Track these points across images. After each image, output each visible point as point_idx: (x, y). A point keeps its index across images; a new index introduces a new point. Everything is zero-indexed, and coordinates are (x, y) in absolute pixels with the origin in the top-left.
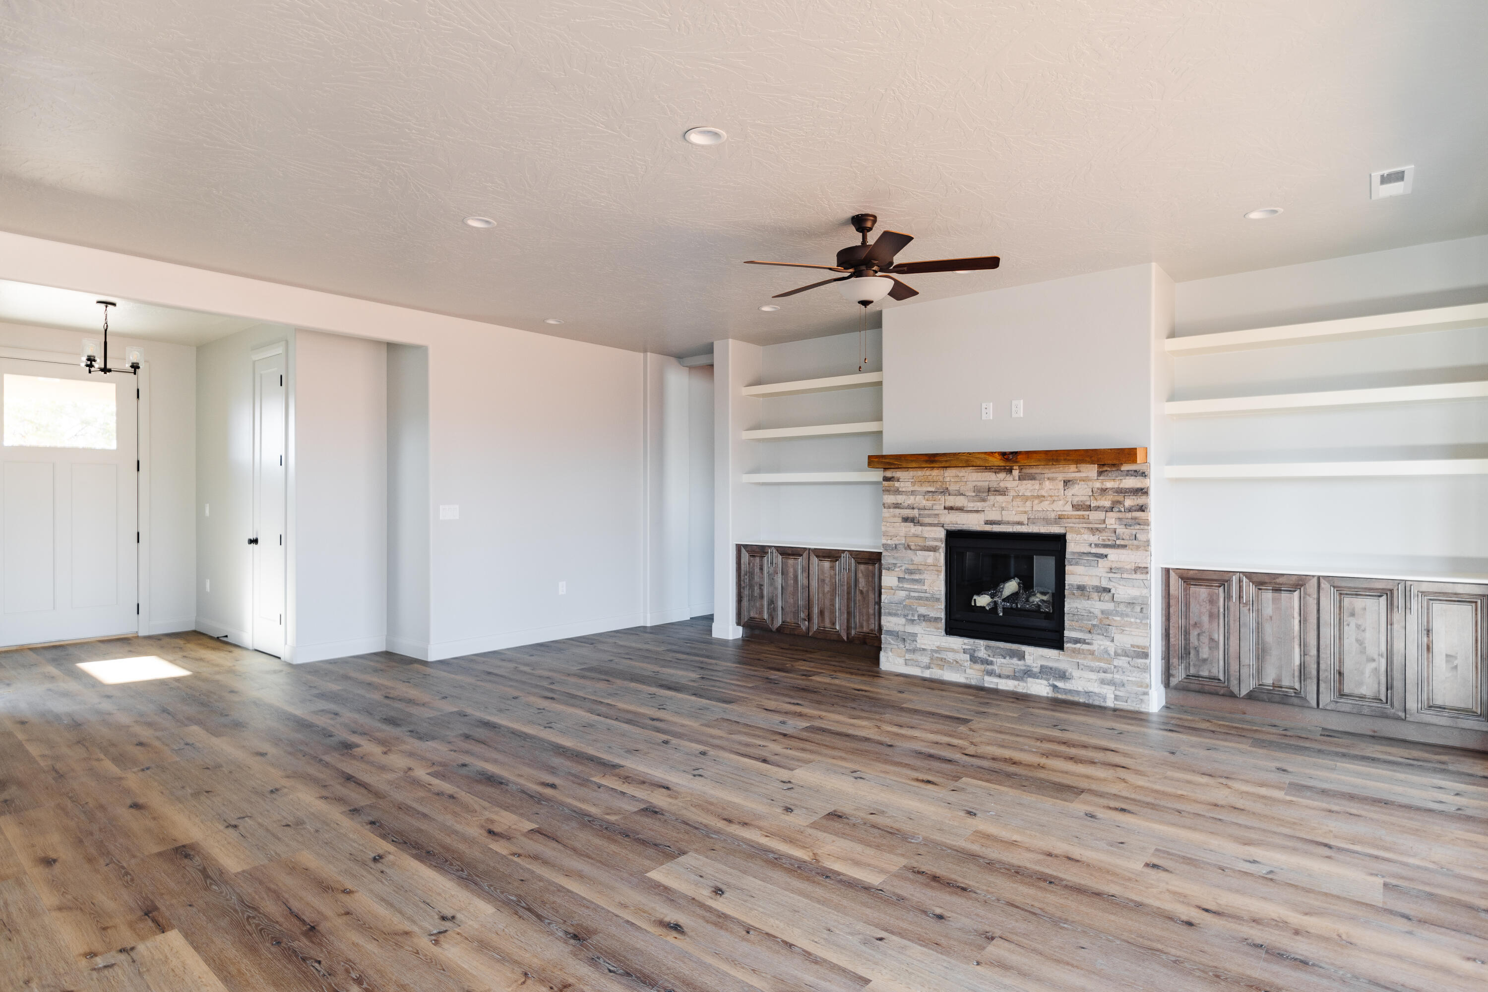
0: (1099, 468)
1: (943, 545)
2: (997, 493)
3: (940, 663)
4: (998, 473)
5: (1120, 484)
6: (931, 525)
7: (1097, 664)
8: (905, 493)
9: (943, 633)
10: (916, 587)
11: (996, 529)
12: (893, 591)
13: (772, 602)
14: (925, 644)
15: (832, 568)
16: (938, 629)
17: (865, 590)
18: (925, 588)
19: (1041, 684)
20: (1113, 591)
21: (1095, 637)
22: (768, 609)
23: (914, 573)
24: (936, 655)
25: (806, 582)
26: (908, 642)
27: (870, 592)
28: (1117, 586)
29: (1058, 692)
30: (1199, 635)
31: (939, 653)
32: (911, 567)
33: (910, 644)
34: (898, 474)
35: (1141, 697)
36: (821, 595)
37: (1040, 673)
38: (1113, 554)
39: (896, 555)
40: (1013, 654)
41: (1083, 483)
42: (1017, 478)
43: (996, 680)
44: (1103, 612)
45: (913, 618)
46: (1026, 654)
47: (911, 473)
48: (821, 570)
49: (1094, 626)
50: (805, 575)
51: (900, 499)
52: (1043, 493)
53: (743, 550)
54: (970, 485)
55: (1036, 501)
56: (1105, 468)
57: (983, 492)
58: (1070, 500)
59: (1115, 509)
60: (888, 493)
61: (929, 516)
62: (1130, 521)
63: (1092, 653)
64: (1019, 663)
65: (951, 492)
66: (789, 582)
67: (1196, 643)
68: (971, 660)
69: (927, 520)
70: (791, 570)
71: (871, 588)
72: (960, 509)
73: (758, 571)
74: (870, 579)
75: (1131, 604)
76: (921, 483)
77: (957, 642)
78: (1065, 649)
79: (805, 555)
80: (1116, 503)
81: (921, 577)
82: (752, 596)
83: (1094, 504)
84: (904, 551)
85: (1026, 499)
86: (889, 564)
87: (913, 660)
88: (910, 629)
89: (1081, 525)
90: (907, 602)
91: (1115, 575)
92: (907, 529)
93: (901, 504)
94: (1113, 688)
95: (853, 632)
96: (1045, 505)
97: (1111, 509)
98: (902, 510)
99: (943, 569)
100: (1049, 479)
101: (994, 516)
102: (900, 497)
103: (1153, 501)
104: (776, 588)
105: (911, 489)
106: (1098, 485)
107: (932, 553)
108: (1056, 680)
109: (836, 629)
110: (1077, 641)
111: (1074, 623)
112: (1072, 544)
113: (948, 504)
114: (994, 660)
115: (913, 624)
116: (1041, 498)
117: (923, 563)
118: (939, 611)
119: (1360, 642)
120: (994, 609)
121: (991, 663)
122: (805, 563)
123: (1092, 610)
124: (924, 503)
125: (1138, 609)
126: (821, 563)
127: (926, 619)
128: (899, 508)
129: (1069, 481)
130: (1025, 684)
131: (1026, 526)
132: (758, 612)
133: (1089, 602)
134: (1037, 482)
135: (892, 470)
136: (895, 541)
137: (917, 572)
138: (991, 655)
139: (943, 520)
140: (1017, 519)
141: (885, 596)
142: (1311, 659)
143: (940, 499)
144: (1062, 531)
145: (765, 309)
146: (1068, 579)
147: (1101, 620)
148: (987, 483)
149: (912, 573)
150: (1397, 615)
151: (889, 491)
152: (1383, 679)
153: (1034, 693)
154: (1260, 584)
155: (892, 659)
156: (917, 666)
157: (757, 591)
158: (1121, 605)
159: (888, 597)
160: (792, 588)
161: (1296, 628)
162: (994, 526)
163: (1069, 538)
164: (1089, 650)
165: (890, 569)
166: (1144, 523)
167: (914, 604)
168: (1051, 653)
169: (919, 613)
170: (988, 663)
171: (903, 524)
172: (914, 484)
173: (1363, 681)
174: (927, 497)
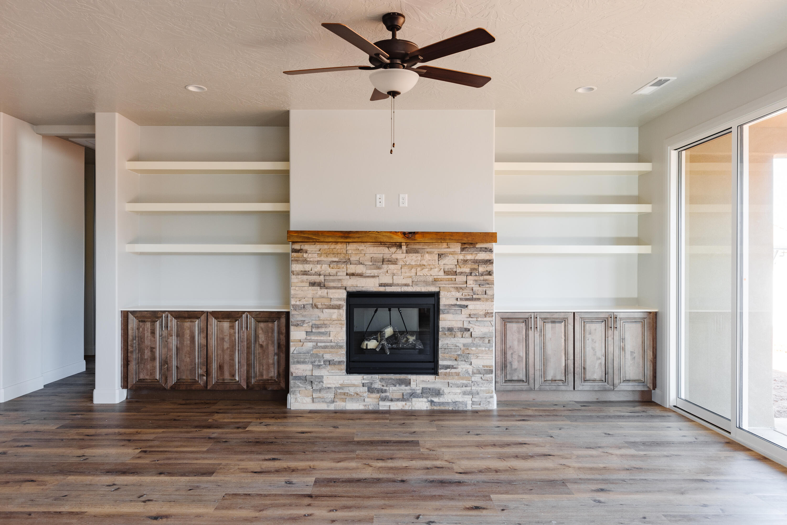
0: (462, 245)
1: (345, 304)
2: (390, 263)
3: (343, 397)
4: (391, 247)
5: (475, 257)
6: (335, 288)
7: (461, 381)
8: (313, 263)
9: (345, 374)
10: (322, 338)
11: (389, 289)
12: (302, 343)
13: (165, 362)
14: (330, 384)
15: (232, 327)
16: (342, 370)
17: (264, 344)
18: (330, 338)
19: (422, 401)
20: (471, 330)
21: (460, 363)
22: (161, 369)
23: (321, 327)
24: (339, 391)
25: (204, 342)
26: (316, 383)
27: (270, 345)
28: (474, 326)
29: (434, 405)
30: (512, 354)
31: (343, 389)
32: (318, 323)
33: (317, 385)
34: (306, 247)
35: (488, 400)
36: (220, 352)
37: (422, 393)
38: (472, 305)
39: (304, 313)
40: (401, 382)
41: (451, 256)
42: (405, 252)
43: (388, 403)
44: (464, 345)
45: (319, 364)
46: (412, 381)
47: (318, 246)
48: (221, 330)
49: (458, 355)
50: (203, 335)
51: (307, 267)
52: (424, 262)
53: (130, 316)
54: (368, 256)
55: (419, 269)
56: (466, 246)
57: (379, 262)
58: (443, 268)
59: (473, 274)
60: (297, 262)
61: (333, 281)
62: (482, 282)
63: (458, 374)
64: (407, 388)
65: (352, 262)
66: (185, 343)
67: (511, 360)
68: (369, 391)
69: (332, 284)
70: (187, 332)
71: (270, 342)
72: (361, 275)
73: (149, 335)
74: (270, 334)
75: (482, 338)
76: (327, 255)
77: (357, 379)
78: (439, 374)
79: (203, 317)
80: (473, 270)
81: (327, 330)
82: (142, 359)
83: (459, 270)
84: (311, 309)
85: (411, 267)
86: (298, 321)
87: (320, 397)
88: (317, 373)
89: (450, 286)
90: (315, 351)
91: (473, 319)
92: (315, 292)
93: (309, 271)
94: (471, 397)
95: (253, 381)
96: (425, 271)
97: (471, 274)
98: (310, 276)
99: (345, 322)
100: (427, 252)
101: (387, 279)
102: (308, 265)
103: (495, 268)
104: (170, 350)
105: (316, 259)
106: (461, 257)
107: (336, 311)
108: (433, 397)
109: (235, 380)
110: (447, 367)
111: (445, 355)
112: (444, 299)
113: (350, 271)
114: (387, 388)
115: (319, 368)
116: (422, 266)
117: (329, 319)
118: (341, 355)
119: (593, 349)
120: (383, 349)
121: (385, 391)
122: (203, 324)
123: (457, 344)
124: (329, 270)
125: (487, 341)
126: (221, 324)
127: (331, 363)
128: (307, 275)
129: (442, 254)
130: (410, 403)
131: (411, 287)
132: (149, 374)
133: (456, 339)
134: (419, 255)
135: (300, 244)
136: (303, 302)
137: (323, 326)
138: (385, 385)
139: (345, 283)
140: (404, 282)
141: (294, 348)
142: (571, 362)
143: (343, 268)
144: (437, 290)
145: (191, 88)
146: (442, 324)
147: (463, 351)
148: (382, 255)
149: (318, 328)
150: (610, 332)
151: (297, 261)
152: (604, 369)
153: (417, 409)
154: (545, 320)
155: (299, 400)
156: (323, 402)
157: (147, 354)
158: (477, 340)
159: (297, 349)
160: (189, 348)
161: (563, 344)
162: (386, 288)
163: (442, 294)
164: (456, 373)
165: (298, 325)
166: (491, 283)
167: (321, 352)
168: (430, 378)
169: (325, 359)
170: (382, 391)
171: (310, 288)
172: (320, 255)
173: (595, 371)
174: (331, 266)
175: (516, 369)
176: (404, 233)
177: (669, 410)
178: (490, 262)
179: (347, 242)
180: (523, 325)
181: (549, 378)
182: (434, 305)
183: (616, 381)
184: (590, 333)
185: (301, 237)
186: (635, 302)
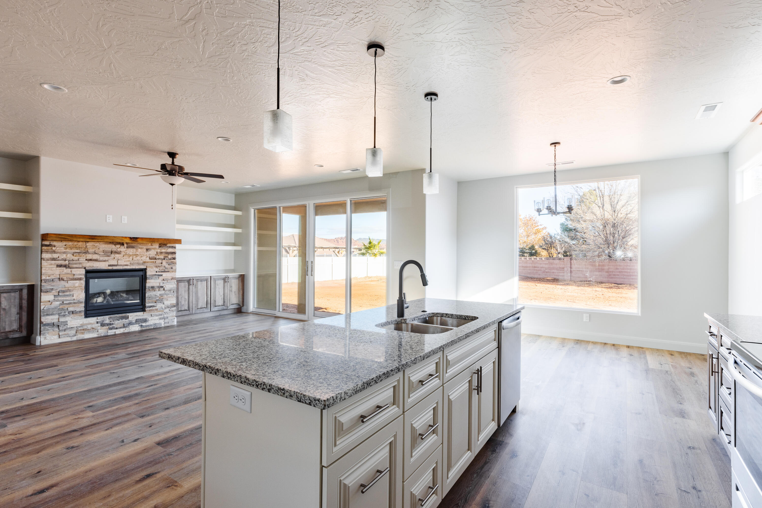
0: (159, 245)
1: (84, 277)
2: (116, 253)
3: (83, 331)
4: (117, 245)
5: (166, 251)
6: (77, 268)
7: (158, 313)
8: (60, 253)
9: (84, 318)
10: (67, 298)
11: (115, 268)
12: (50, 303)
14: (73, 325)
16: (82, 316)
18: (74, 298)
19: (136, 326)
20: (164, 287)
21: (158, 304)
23: (66, 292)
26: (62, 326)
27: (12, 308)
28: (166, 285)
29: (143, 327)
30: (181, 298)
31: (82, 327)
32: (63, 289)
34: (57, 243)
35: (172, 320)
37: (135, 322)
38: (164, 274)
39: (53, 284)
40: (122, 318)
41: (153, 250)
42: (126, 247)
43: (114, 331)
44: (160, 295)
45: (64, 314)
46: (129, 316)
47: (65, 243)
49: (157, 300)
51: (55, 256)
52: (138, 253)
54: (101, 249)
55: (134, 257)
56: (161, 245)
57: (108, 253)
58: (148, 256)
59: (165, 259)
61: (76, 264)
62: (170, 263)
63: (157, 310)
64: (126, 320)
65: (90, 252)
67: (181, 301)
68: (101, 326)
69: (75, 266)
72: (96, 260)
75: (170, 290)
76: (71, 248)
77: (93, 320)
78: (146, 311)
80: (165, 257)
81: (71, 293)
83: (157, 257)
84: (58, 281)
85: (130, 256)
86: (47, 289)
87: (65, 334)
88: (62, 320)
89: (152, 265)
90: (61, 307)
91: (165, 281)
92: (61, 271)
93: (57, 258)
94: (164, 320)
96: (138, 258)
97: (164, 259)
98: (57, 261)
99: (84, 288)
100: (140, 248)
101: (114, 262)
102: (56, 255)
103: (177, 256)
105: (63, 251)
106: (159, 251)
107: (77, 281)
108: (142, 323)
110: (150, 307)
111: (149, 301)
112: (149, 272)
113: (88, 258)
114: (114, 322)
115: (64, 317)
116: (137, 255)
117: (72, 287)
118: (81, 307)
119: (219, 292)
120: (107, 301)
121: (113, 324)
123: (157, 295)
124: (73, 258)
125: (172, 291)
127: (74, 312)
128: (55, 260)
129: (148, 249)
130: (128, 328)
131: (130, 266)
133: (156, 292)
134: (135, 249)
135: (50, 241)
136: (52, 277)
137: (68, 291)
138: (112, 321)
139: (84, 265)
140: (125, 263)
141: (44, 306)
142: (209, 299)
143: (84, 256)
144: (145, 267)
146: (148, 285)
147: (160, 298)
148: (111, 249)
149: (64, 292)
150: (226, 284)
151: (47, 252)
152: (223, 300)
153: (132, 331)
154: (197, 280)
155: (48, 338)
156: (68, 337)
158: (167, 291)
159: (47, 306)
161: (206, 291)
162: (113, 267)
163: (148, 270)
165: (48, 291)
166: (174, 263)
167: (66, 307)
168: (140, 313)
169: (69, 311)
170: (110, 324)
171: (58, 268)
172: (66, 249)
173: (219, 302)
174: (75, 255)
175: (183, 305)
176: (131, 238)
177: (250, 313)
178: (174, 253)
179: (86, 241)
180: (187, 283)
181: (199, 307)
182: (143, 275)
183: (228, 305)
184: (218, 285)
185: (59, 237)
186: (233, 271)
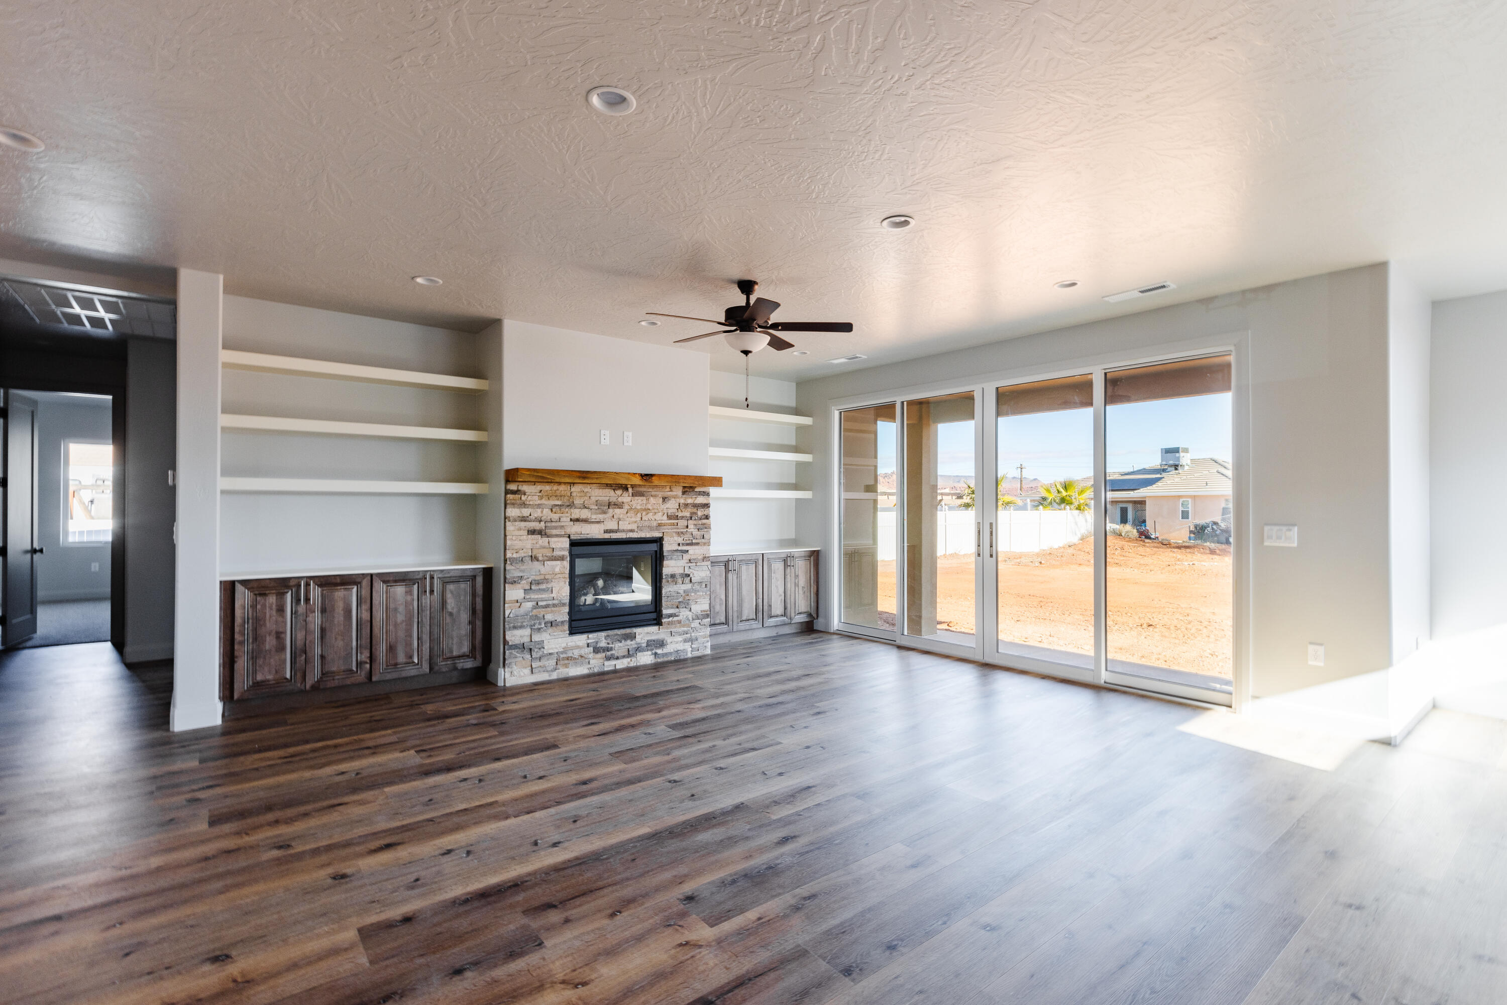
0: (683, 489)
1: (568, 554)
2: (616, 507)
3: (566, 662)
4: (617, 490)
5: (694, 501)
6: (557, 536)
7: (683, 629)
8: (532, 506)
9: (568, 635)
10: (543, 596)
11: (614, 536)
12: (519, 604)
13: (300, 652)
14: (552, 649)
15: (409, 592)
16: (565, 631)
17: (455, 611)
18: (553, 595)
19: (647, 655)
20: (691, 575)
21: (681, 610)
22: (293, 663)
23: (542, 583)
25: (366, 616)
26: (536, 650)
27: (462, 612)
28: (694, 571)
29: (658, 657)
31: (566, 653)
32: (538, 578)
33: (536, 652)
34: (524, 487)
35: (704, 645)
36: (391, 627)
37: (646, 647)
39: (523, 568)
40: (626, 637)
41: (673, 499)
42: (631, 495)
43: (613, 662)
44: (684, 592)
45: (539, 627)
46: (637, 634)
47: (539, 487)
48: (392, 598)
49: (680, 602)
50: (365, 607)
51: (525, 512)
52: (649, 506)
54: (593, 499)
55: (644, 514)
56: (686, 489)
57: (604, 506)
58: (666, 512)
59: (693, 518)
60: (513, 506)
61: (556, 528)
62: (701, 526)
63: (680, 622)
64: (632, 642)
65: (576, 505)
66: (335, 620)
67: (714, 604)
68: (594, 651)
69: (554, 532)
71: (462, 608)
72: (585, 521)
73: (274, 613)
75: (700, 583)
76: (549, 497)
77: (581, 640)
78: (663, 623)
79: (365, 582)
80: (693, 514)
81: (549, 586)
82: (260, 652)
83: (680, 514)
84: (530, 562)
85: (637, 511)
86: (514, 577)
87: (541, 666)
88: (536, 638)
89: (672, 530)
90: (535, 612)
91: (692, 564)
92: (534, 542)
93: (528, 517)
94: (690, 644)
95: (439, 661)
96: (650, 516)
97: (691, 518)
98: (528, 523)
99: (567, 576)
100: (652, 496)
101: (612, 525)
102: (526, 510)
103: (712, 511)
104: (310, 633)
105: (536, 503)
106: (682, 501)
107: (558, 562)
108: (656, 649)
109: (414, 662)
110: (670, 616)
111: (667, 603)
112: (667, 545)
113: (575, 516)
114: (613, 646)
115: (539, 632)
116: (647, 510)
117: (551, 573)
118: (563, 614)
119: (777, 587)
121: (611, 649)
122: (365, 592)
123: (679, 591)
124: (551, 516)
125: (704, 585)
126: (392, 589)
127: (553, 624)
128: (525, 521)
129: (666, 498)
130: (635, 659)
131: (637, 533)
132: (273, 671)
133: (678, 585)
134: (644, 498)
135: (519, 483)
136: (521, 554)
137: (545, 581)
138: (611, 642)
139: (568, 531)
140: (630, 527)
141: (510, 611)
142: (760, 601)
143: (567, 512)
144: (661, 535)
145: (419, 280)
146: (665, 571)
147: (684, 597)
148: (608, 498)
149: (538, 584)
150: (788, 570)
152: (783, 604)
153: (642, 664)
154: (740, 562)
155: (516, 673)
156: (544, 671)
157: (270, 642)
158: (696, 585)
159: (513, 611)
160: (342, 627)
161: (755, 584)
162: (611, 534)
163: (666, 539)
164: (678, 620)
165: (515, 582)
166: (707, 527)
167: (541, 612)
168: (654, 629)
169: (546, 620)
170: (608, 649)
171: (529, 536)
172: (541, 498)
173: (778, 609)
174: (554, 510)
175: (718, 613)
176: (642, 475)
177: (834, 634)
178: (707, 506)
179: (571, 483)
180: (723, 568)
181: (744, 618)
182: (656, 551)
183: (793, 615)
184: (774, 573)
185: (533, 476)
186: (795, 542)
